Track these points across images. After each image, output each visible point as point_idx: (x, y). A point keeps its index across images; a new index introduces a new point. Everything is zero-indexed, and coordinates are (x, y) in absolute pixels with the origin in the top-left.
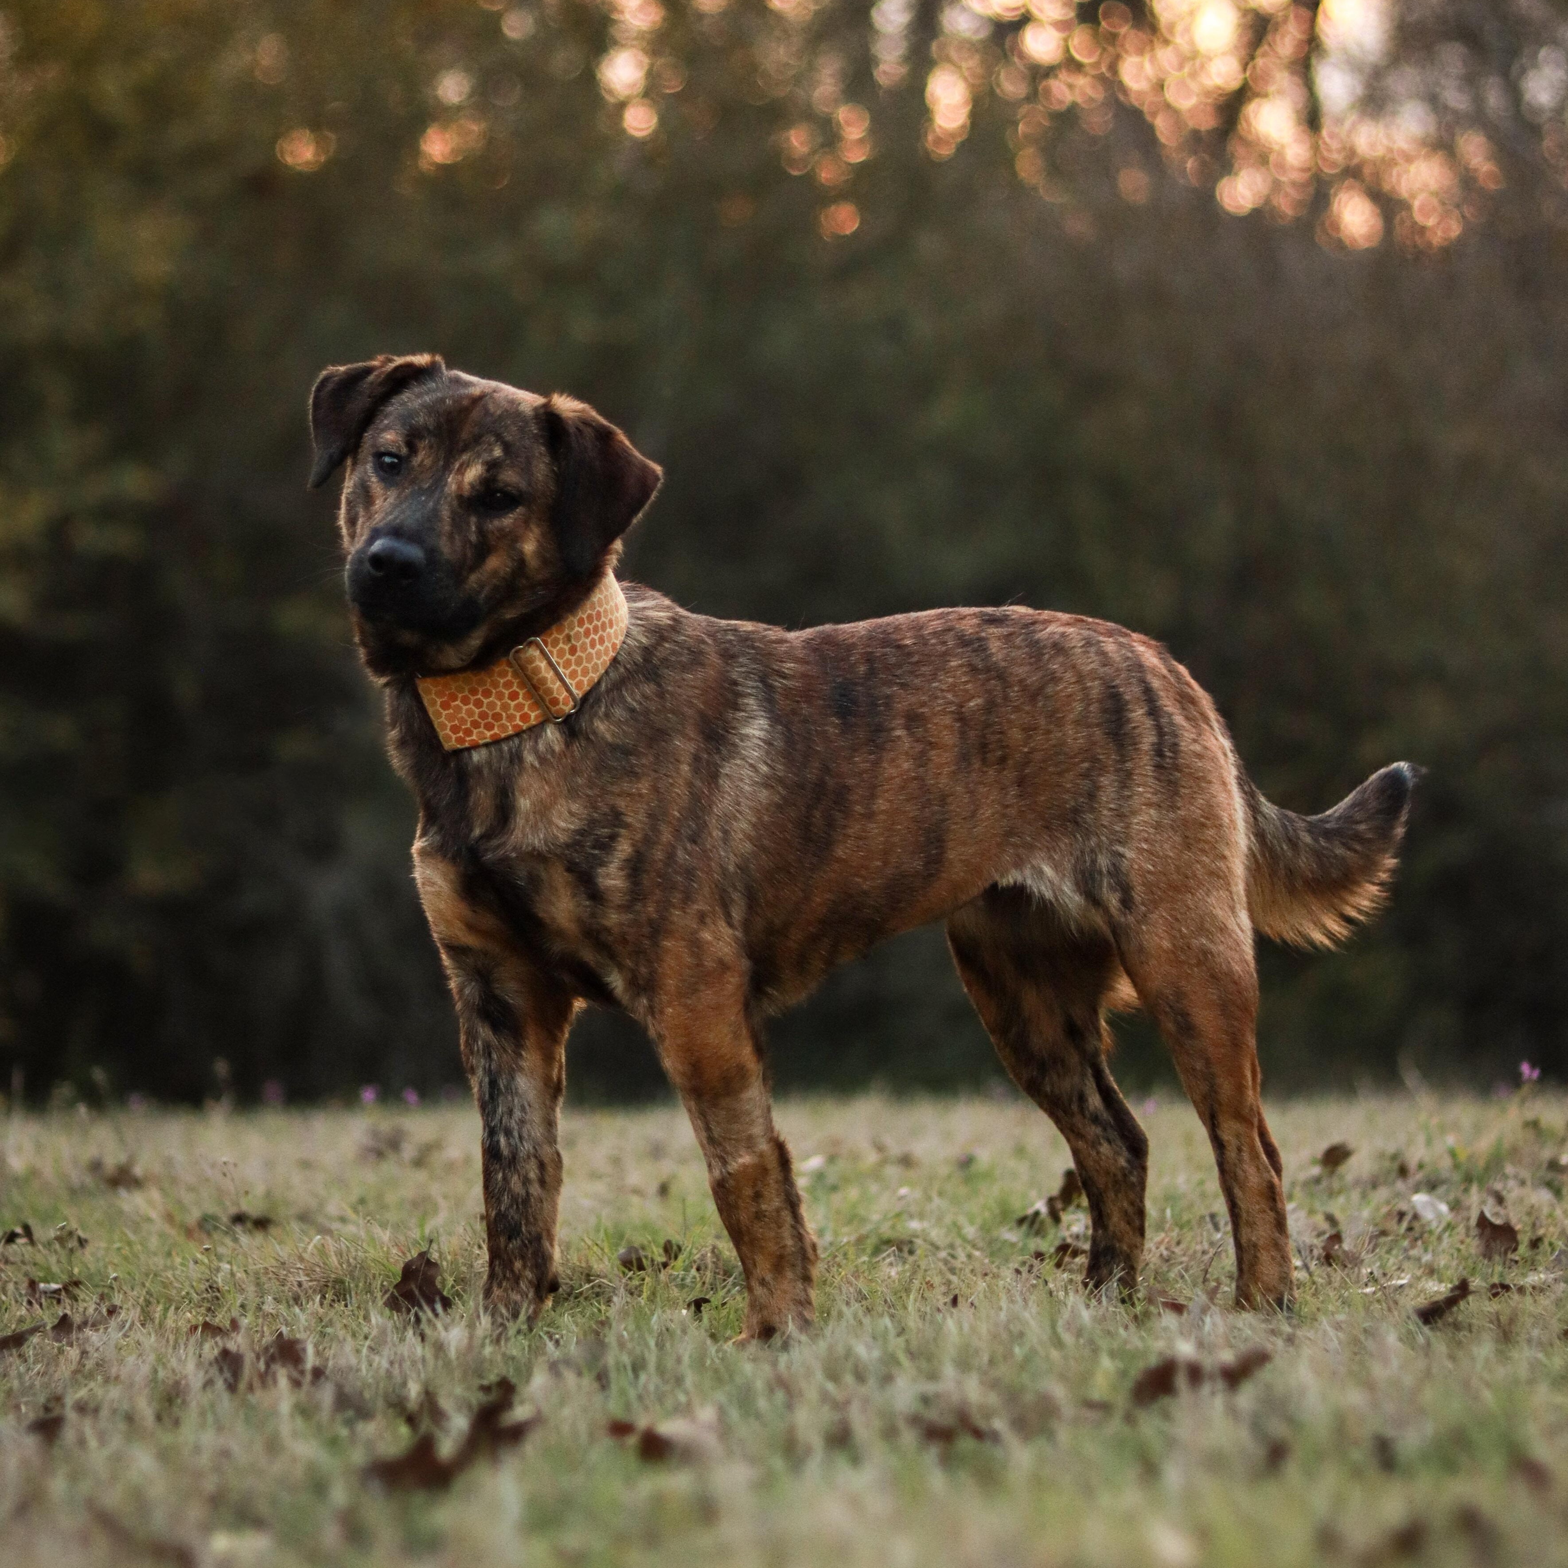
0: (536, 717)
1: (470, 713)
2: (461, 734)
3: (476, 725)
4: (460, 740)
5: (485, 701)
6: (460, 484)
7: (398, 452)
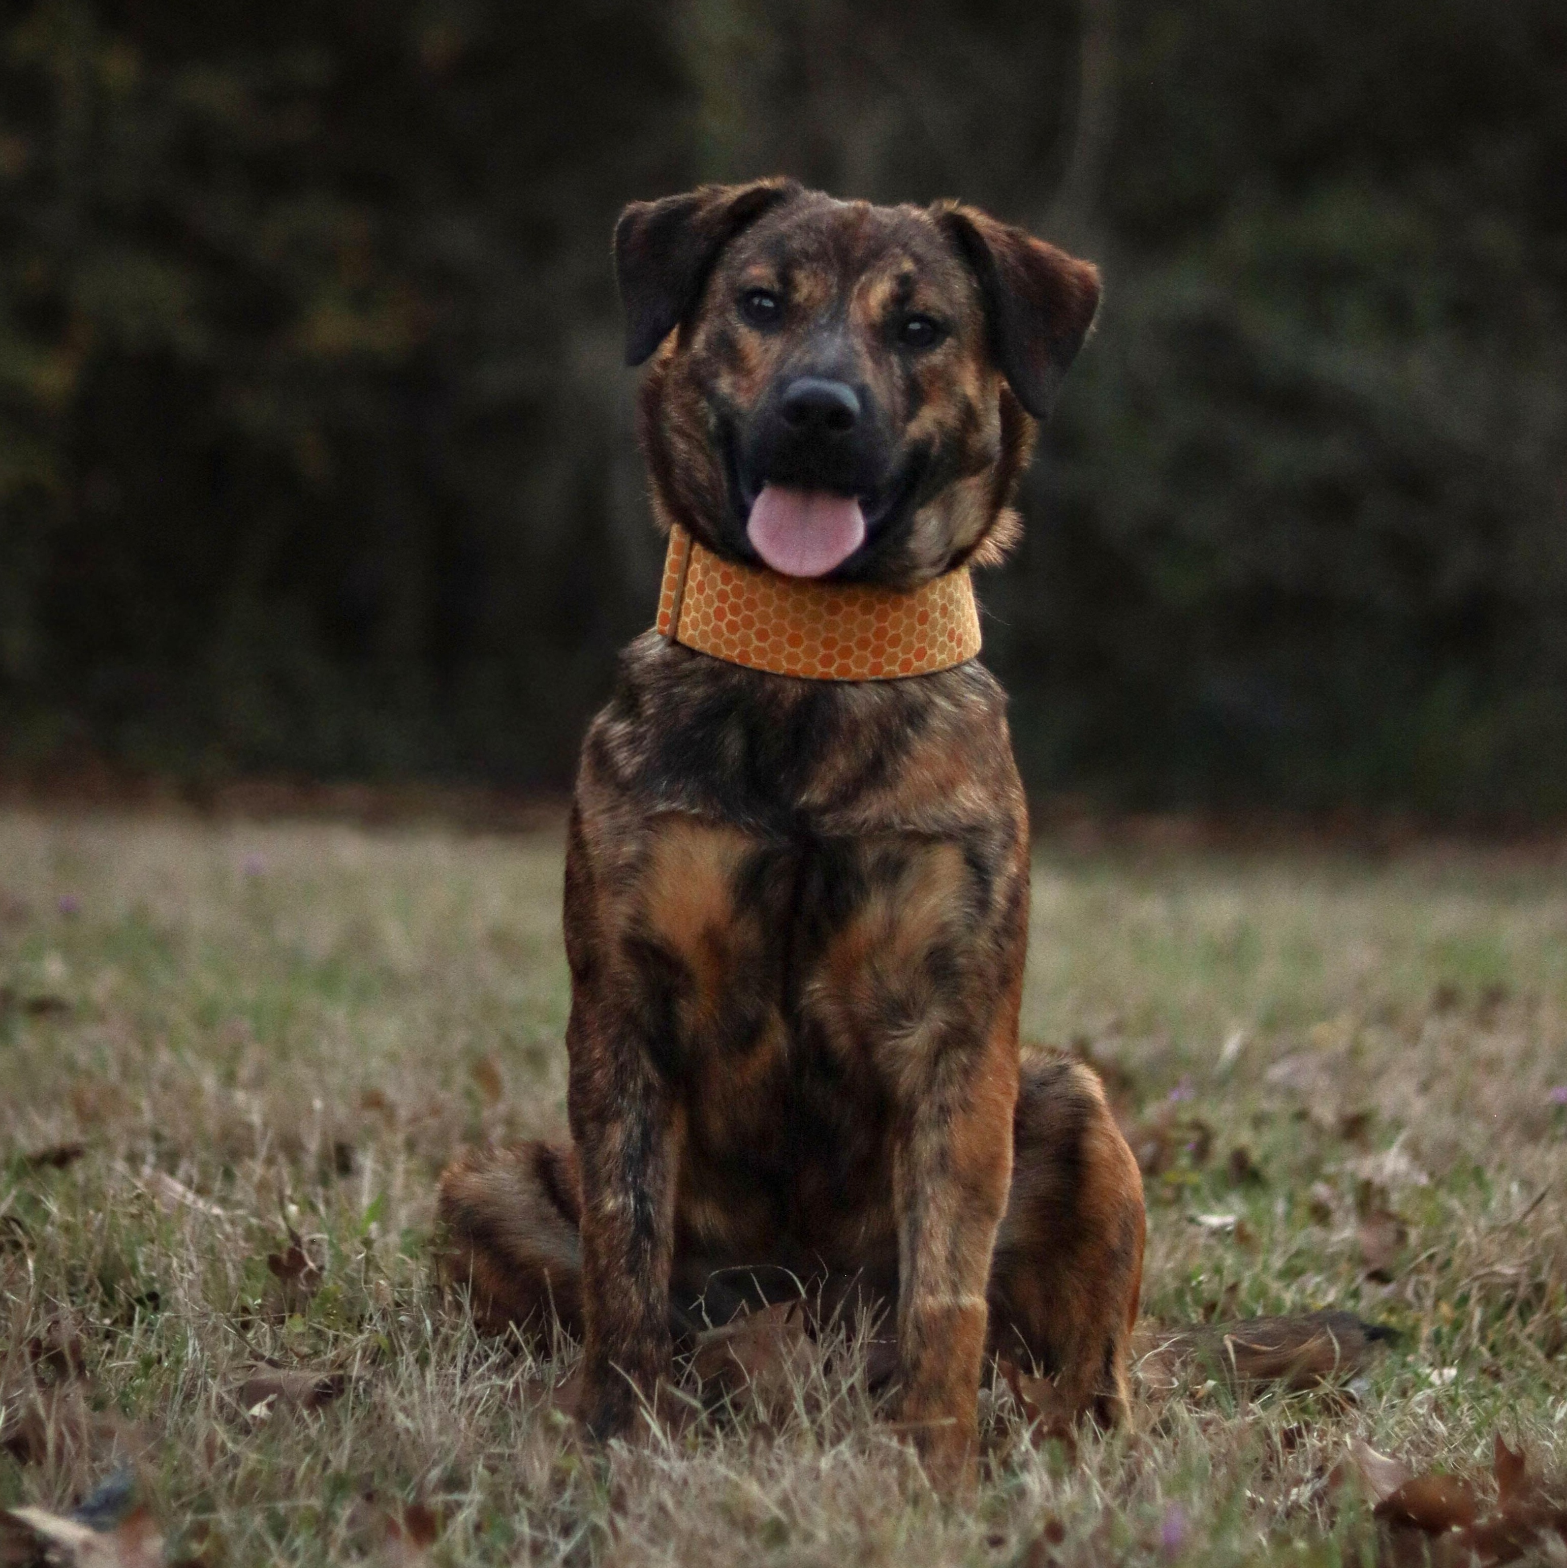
6: (866, 313)
7: (770, 289)
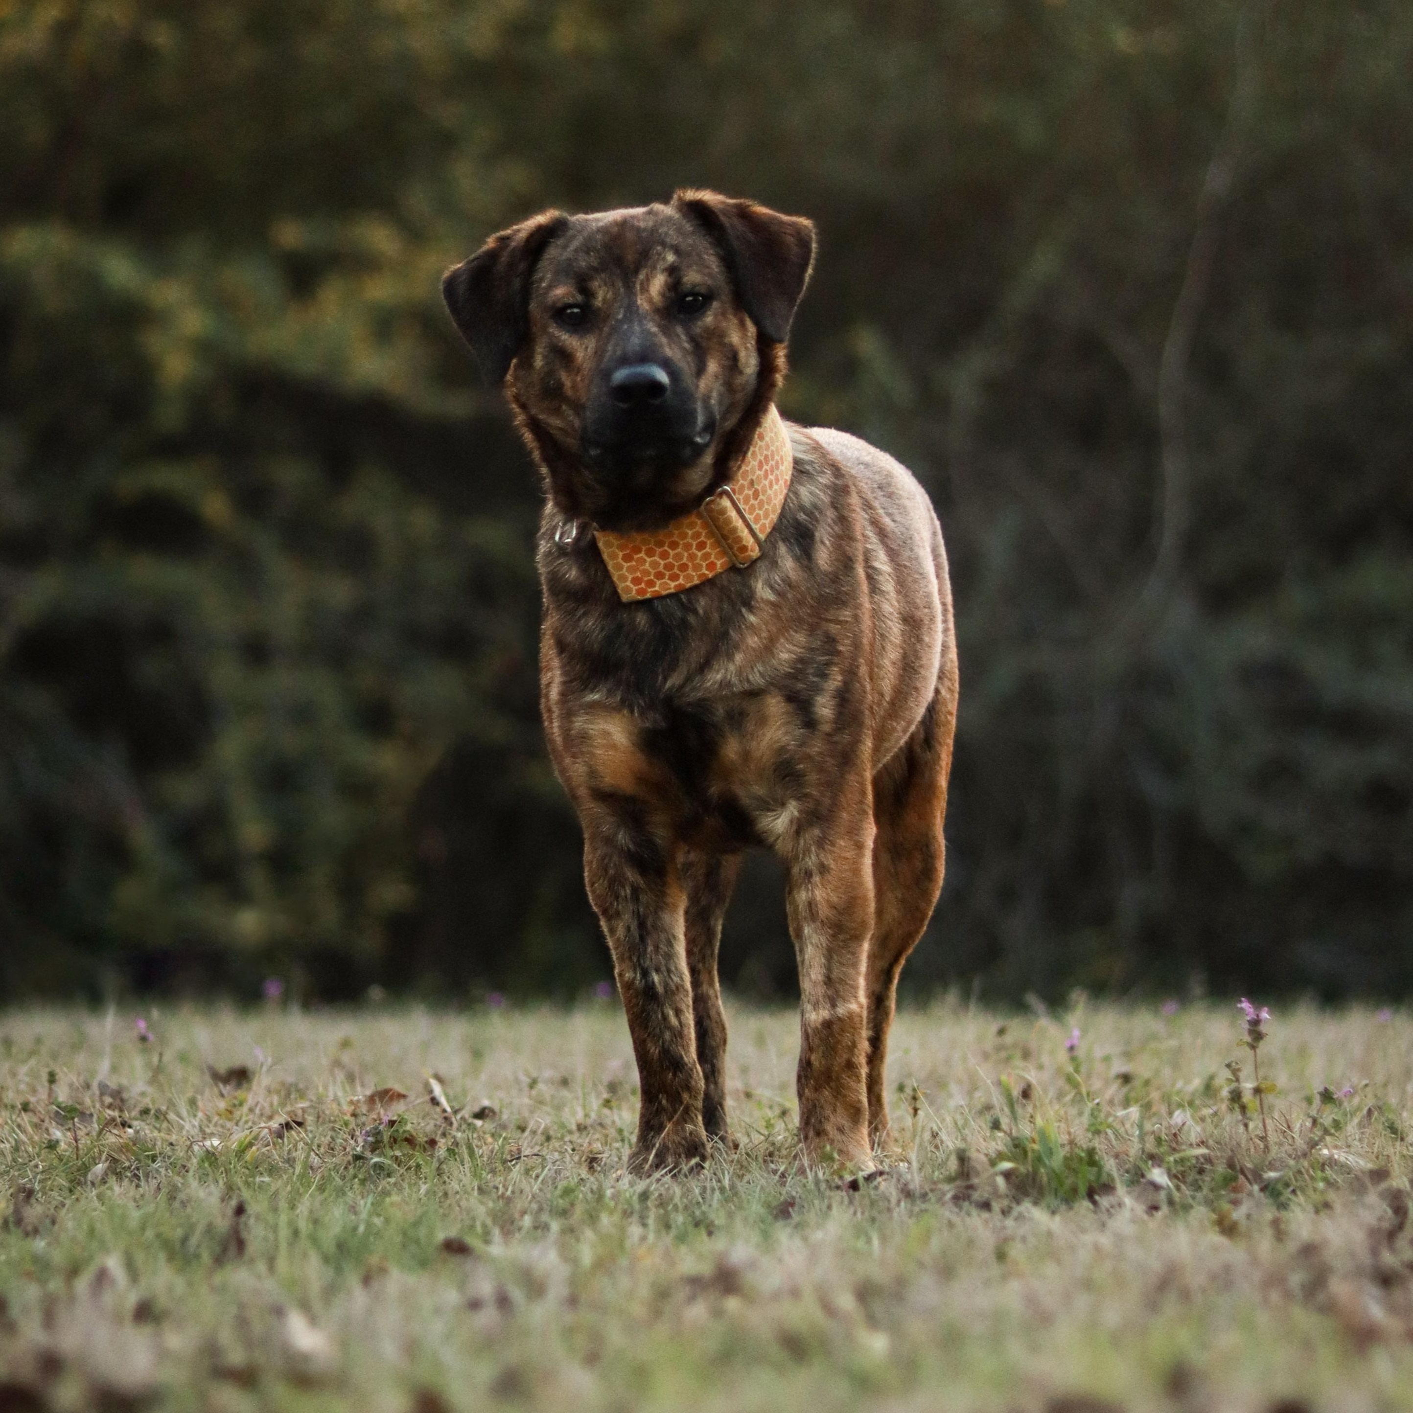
0: (722, 565)
1: (654, 565)
2: (643, 585)
3: (659, 576)
4: (640, 592)
5: (672, 553)
6: (650, 301)
7: (575, 302)
